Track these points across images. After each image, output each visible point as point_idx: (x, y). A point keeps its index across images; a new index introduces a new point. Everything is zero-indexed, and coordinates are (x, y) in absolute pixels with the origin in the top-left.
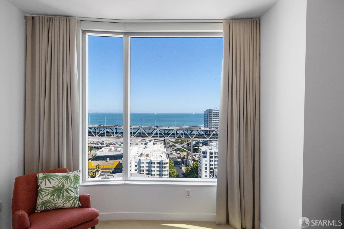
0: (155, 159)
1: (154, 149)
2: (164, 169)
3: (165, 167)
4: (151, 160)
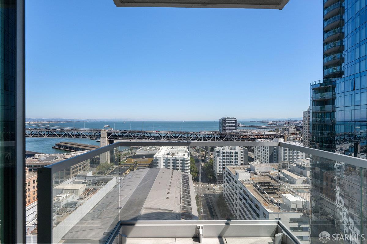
0: (179, 157)
1: (179, 149)
2: (186, 165)
3: (187, 164)
4: (176, 158)
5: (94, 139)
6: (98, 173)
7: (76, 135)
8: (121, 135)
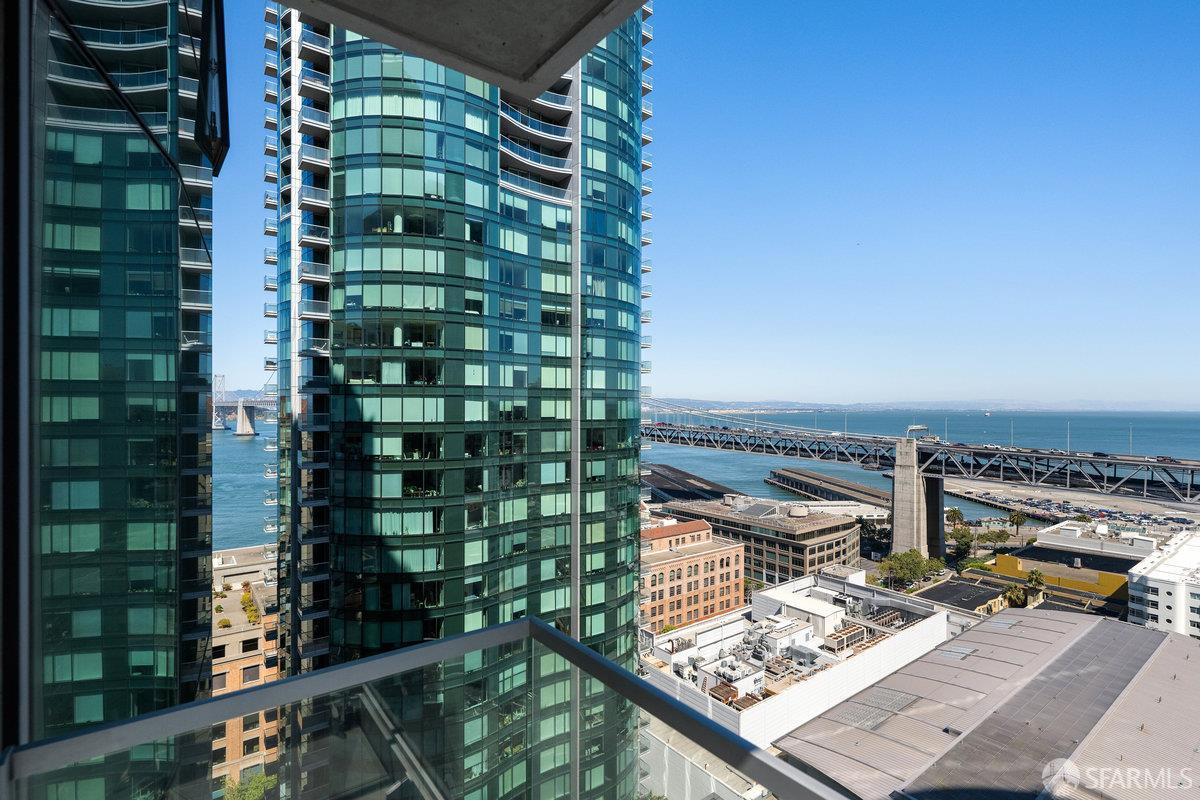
5: (873, 469)
6: (886, 584)
7: (820, 451)
8: (972, 461)
